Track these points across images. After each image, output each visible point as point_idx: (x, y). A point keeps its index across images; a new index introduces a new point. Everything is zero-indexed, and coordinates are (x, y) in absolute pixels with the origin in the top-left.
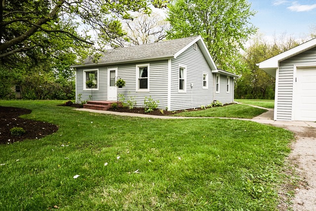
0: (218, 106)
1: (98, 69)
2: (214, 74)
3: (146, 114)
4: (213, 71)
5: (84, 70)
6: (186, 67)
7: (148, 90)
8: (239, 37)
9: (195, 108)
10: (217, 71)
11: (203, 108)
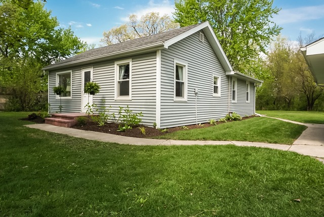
0: (235, 119)
1: (71, 71)
2: (229, 77)
3: (118, 134)
4: (227, 74)
5: (57, 73)
6: (187, 65)
7: (129, 97)
8: (259, 38)
9: (200, 123)
10: (232, 73)
11: (213, 122)
